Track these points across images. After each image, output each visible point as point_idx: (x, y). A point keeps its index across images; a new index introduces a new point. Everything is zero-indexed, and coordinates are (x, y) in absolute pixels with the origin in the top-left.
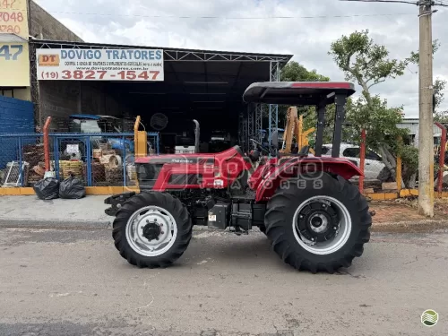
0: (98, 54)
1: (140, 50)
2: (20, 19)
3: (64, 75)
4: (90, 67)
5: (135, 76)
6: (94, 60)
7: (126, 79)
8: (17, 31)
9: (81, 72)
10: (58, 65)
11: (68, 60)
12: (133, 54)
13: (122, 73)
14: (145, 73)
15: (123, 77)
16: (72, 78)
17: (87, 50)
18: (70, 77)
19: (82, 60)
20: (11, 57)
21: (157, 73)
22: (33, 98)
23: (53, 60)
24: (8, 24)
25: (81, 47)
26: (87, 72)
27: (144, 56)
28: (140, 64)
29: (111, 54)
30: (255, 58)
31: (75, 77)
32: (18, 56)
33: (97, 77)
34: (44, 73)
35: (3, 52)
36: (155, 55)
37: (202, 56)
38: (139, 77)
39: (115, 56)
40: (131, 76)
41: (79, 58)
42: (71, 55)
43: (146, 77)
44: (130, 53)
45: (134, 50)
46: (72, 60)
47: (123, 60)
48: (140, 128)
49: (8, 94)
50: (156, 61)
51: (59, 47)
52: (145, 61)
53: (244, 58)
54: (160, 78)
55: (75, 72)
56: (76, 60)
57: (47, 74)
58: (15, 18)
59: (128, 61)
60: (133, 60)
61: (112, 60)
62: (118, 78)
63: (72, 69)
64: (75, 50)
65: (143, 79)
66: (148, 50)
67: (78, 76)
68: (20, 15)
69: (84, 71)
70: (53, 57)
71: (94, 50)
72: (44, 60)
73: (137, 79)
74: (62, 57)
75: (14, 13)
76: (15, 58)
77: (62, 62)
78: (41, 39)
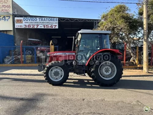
0: (36, 19)
1: (50, 18)
2: (9, 7)
3: (24, 26)
5: (48, 27)
6: (35, 21)
7: (45, 28)
8: (8, 11)
9: (30, 26)
10: (22, 23)
11: (26, 21)
12: (48, 19)
13: (44, 26)
14: (52, 26)
17: (32, 18)
18: (26, 27)
20: (6, 20)
21: (56, 26)
22: (13, 34)
24: (5, 9)
25: (30, 17)
26: (32, 25)
27: (51, 20)
28: (50, 23)
29: (41, 19)
30: (89, 21)
31: (28, 27)
32: (9, 20)
33: (36, 27)
34: (17, 26)
35: (4, 18)
36: (55, 20)
37: (71, 20)
40: (47, 27)
41: (30, 21)
42: (27, 19)
44: (47, 19)
45: (48, 18)
47: (45, 21)
49: (5, 33)
51: (22, 17)
52: (52, 22)
53: (85, 21)
55: (28, 25)
57: (19, 26)
60: (48, 21)
61: (41, 21)
65: (51, 28)
66: (53, 18)
71: (34, 18)
72: (17, 21)
74: (24, 20)
75: (7, 5)
77: (24, 22)
78: (16, 14)
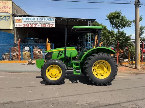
0: (34, 19)
1: (48, 18)
2: (10, 8)
3: (23, 25)
4: (32, 23)
5: (46, 26)
6: (33, 21)
8: (9, 11)
9: (29, 25)
10: (21, 22)
11: (25, 21)
13: (42, 25)
14: (49, 25)
15: (42, 26)
16: (26, 27)
17: (31, 18)
18: (25, 26)
19: (29, 21)
20: (7, 20)
21: (53, 25)
23: (20, 21)
24: (6, 9)
25: (29, 17)
26: (31, 25)
27: (48, 20)
28: (47, 22)
29: (38, 19)
30: (84, 20)
31: (27, 26)
33: (34, 26)
35: (4, 18)
36: (52, 19)
37: (67, 20)
38: (47, 26)
39: (40, 19)
40: (45, 26)
41: (28, 20)
42: (26, 19)
43: (49, 26)
44: (44, 18)
45: (46, 18)
46: (26, 21)
47: (42, 21)
48: (48, 42)
49: (6, 31)
50: (52, 21)
51: (22, 17)
52: (49, 21)
53: (80, 20)
54: (54, 26)
55: (27, 25)
56: (27, 21)
57: (18, 25)
58: (8, 8)
59: (43, 21)
60: (45, 21)
61: (38, 21)
62: (41, 26)
63: (26, 23)
64: (27, 18)
65: (48, 27)
66: (50, 18)
67: (28, 26)
68: (10, 7)
69: (30, 24)
70: (20, 20)
72: (17, 21)
73: (46, 27)
74: (23, 20)
75: (8, 6)
76: (8, 20)
77: (23, 21)
78: (16, 14)
